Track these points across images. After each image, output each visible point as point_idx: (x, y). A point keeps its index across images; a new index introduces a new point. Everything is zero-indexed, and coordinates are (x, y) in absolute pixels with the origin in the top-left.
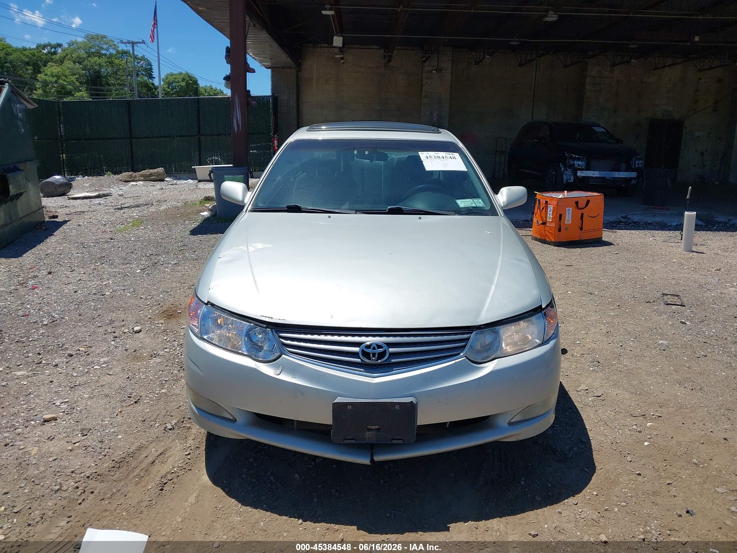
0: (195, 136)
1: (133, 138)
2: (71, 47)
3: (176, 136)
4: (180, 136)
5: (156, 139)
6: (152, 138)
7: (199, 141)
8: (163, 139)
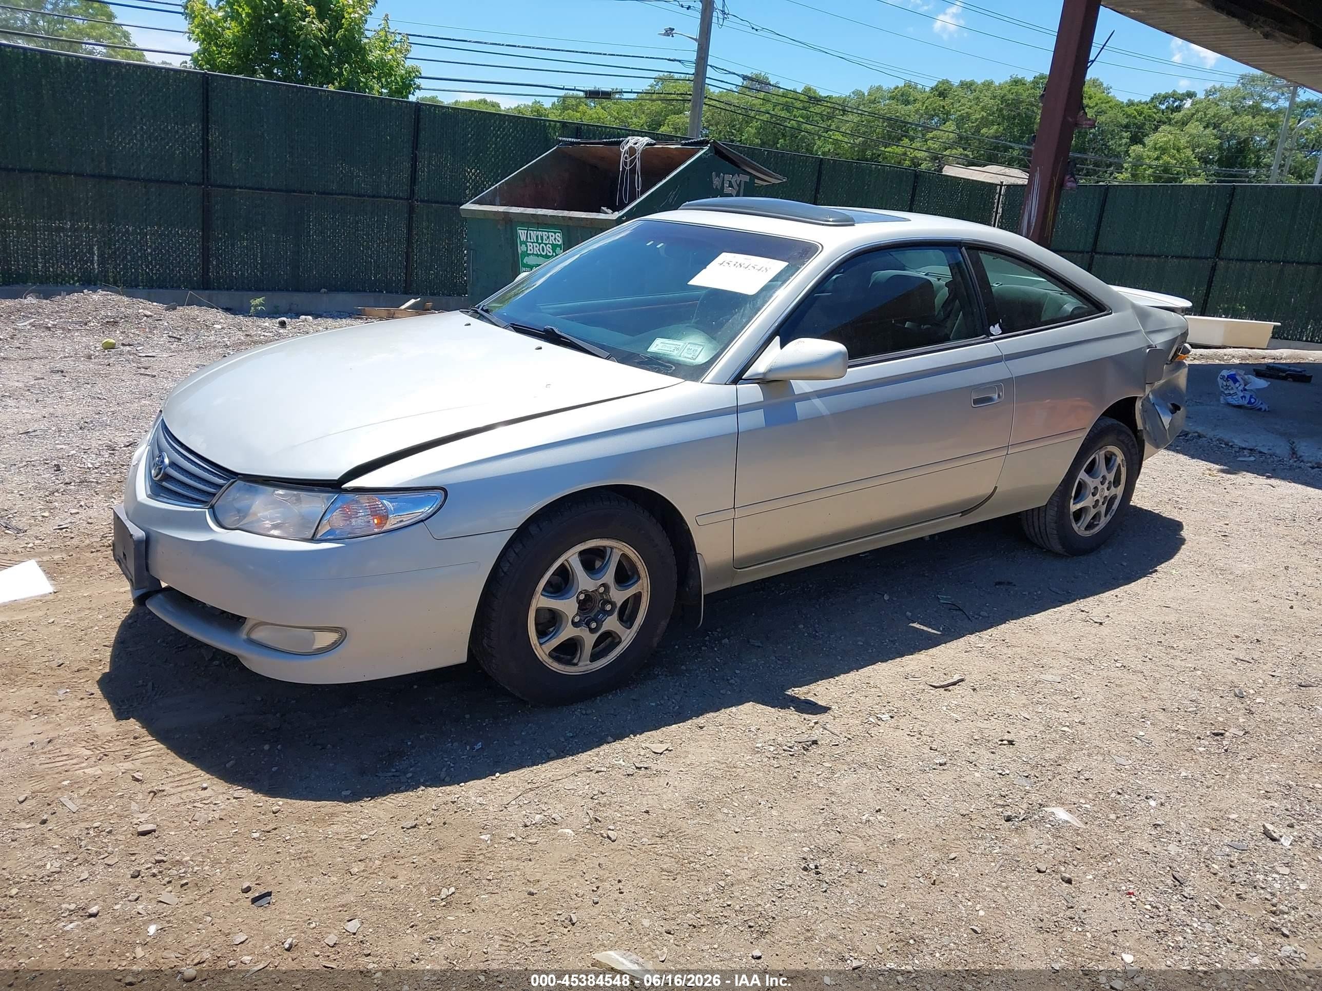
0: (1207, 258)
1: (1096, 253)
2: (1210, 97)
3: (1172, 257)
4: (1177, 257)
5: (1134, 259)
6: (1128, 255)
7: (1214, 268)
8: (1147, 259)
